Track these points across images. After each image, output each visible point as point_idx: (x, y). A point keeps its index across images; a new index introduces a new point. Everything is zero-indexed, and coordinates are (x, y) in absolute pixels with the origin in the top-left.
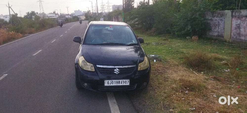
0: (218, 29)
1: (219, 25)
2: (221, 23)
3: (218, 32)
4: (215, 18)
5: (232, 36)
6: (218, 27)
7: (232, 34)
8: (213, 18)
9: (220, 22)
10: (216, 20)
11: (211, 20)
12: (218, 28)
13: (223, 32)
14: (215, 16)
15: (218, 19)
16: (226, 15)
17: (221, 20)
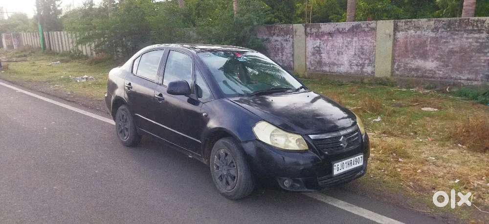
0: (281, 56)
1: (283, 49)
2: (287, 46)
3: (283, 61)
4: (275, 38)
5: (308, 67)
6: (282, 53)
7: (307, 63)
8: (271, 38)
9: (285, 44)
10: (276, 41)
11: (267, 41)
12: (280, 54)
13: (291, 61)
14: (274, 34)
15: (279, 39)
16: (296, 32)
17: (287, 41)
